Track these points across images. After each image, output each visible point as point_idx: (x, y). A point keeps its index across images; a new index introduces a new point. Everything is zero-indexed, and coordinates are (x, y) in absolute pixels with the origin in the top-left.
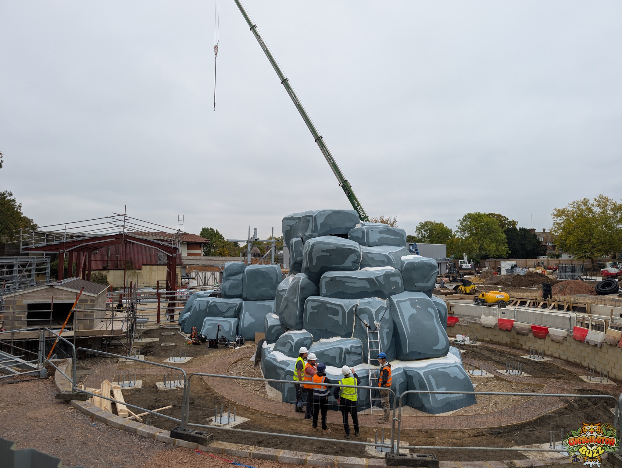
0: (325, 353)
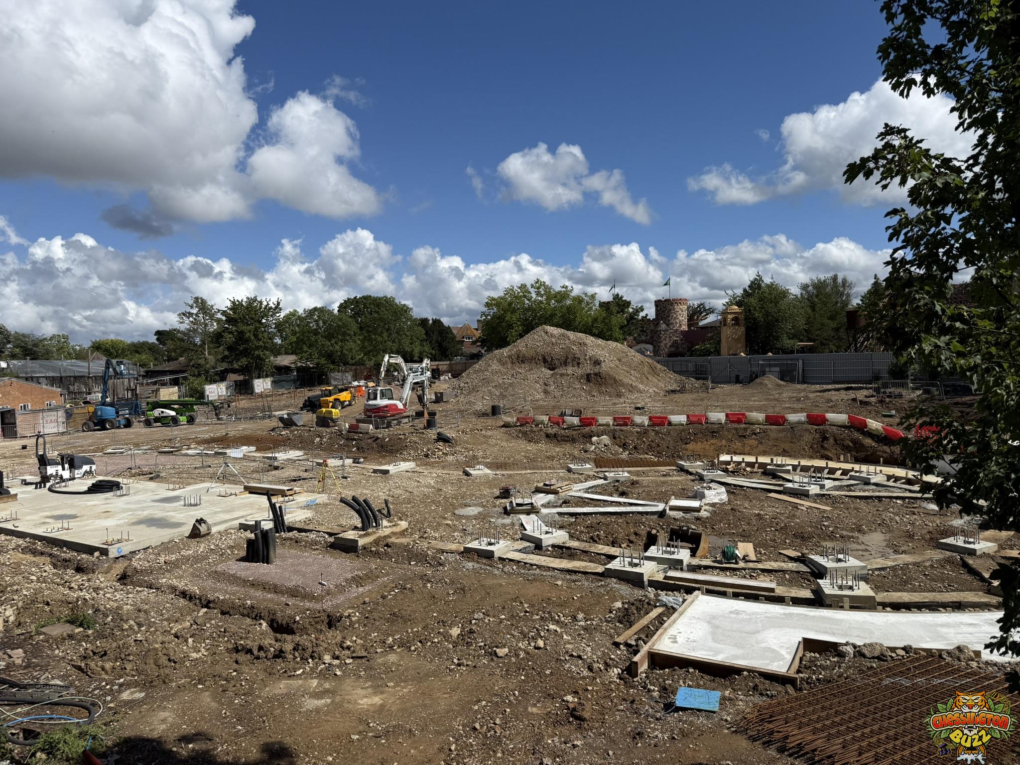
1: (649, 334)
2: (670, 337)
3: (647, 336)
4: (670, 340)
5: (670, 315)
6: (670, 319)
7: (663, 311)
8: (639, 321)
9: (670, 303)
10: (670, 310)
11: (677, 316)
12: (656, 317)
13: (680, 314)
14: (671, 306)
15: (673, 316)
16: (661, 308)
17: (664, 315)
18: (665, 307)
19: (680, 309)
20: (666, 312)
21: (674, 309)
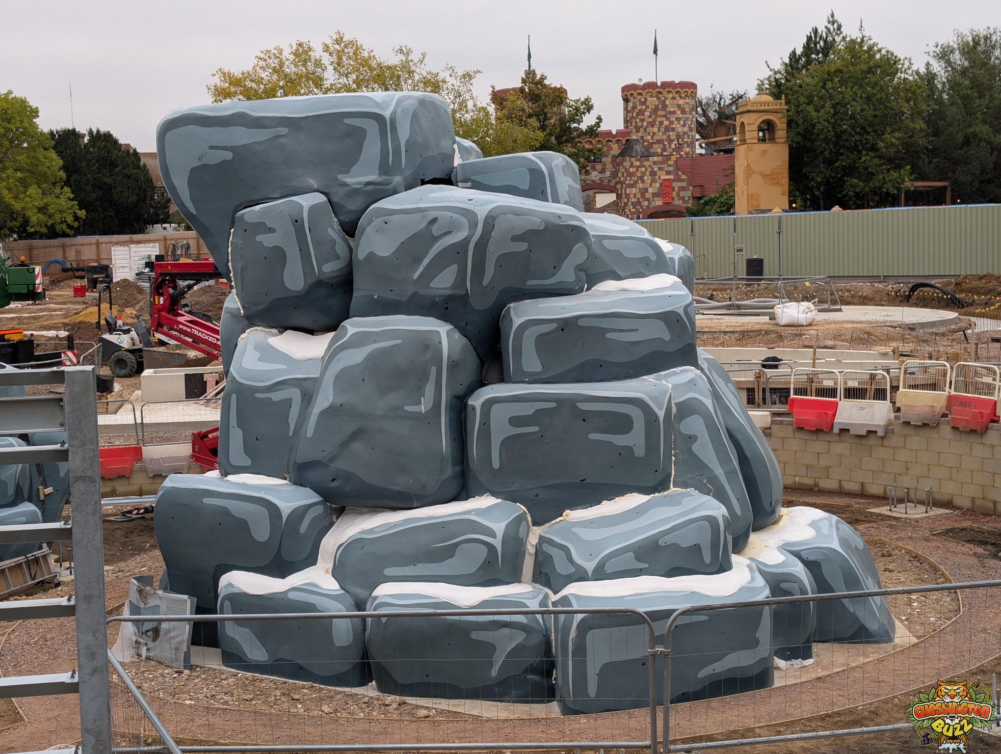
1: (609, 167)
2: (653, 174)
3: (603, 171)
4: (653, 181)
5: (654, 121)
6: (655, 130)
7: (641, 113)
8: (582, 134)
9: (654, 92)
10: (657, 107)
11: (672, 123)
12: (626, 127)
13: (678, 119)
14: (659, 99)
15: (661, 123)
16: (634, 103)
17: (642, 120)
18: (644, 103)
19: (679, 106)
20: (647, 114)
21: (665, 107)
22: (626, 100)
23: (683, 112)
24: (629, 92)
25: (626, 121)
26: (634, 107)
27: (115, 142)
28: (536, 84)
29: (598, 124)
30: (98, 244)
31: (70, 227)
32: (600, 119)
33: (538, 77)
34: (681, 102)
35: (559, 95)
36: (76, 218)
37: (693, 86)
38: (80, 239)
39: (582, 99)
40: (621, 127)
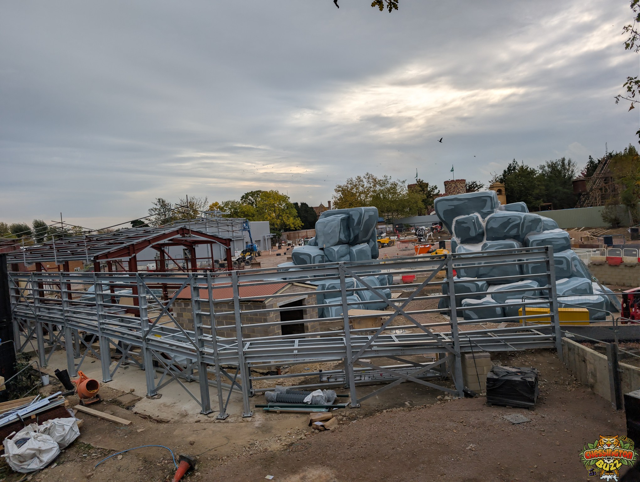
0: (577, 288)
5: (454, 190)
6: (455, 193)
7: (450, 188)
8: (434, 195)
9: (454, 183)
10: (455, 187)
11: (459, 191)
12: (446, 193)
13: (461, 190)
14: (455, 184)
15: (456, 191)
16: (448, 186)
17: (451, 191)
18: (451, 186)
19: (461, 186)
20: (452, 189)
21: (457, 186)
22: (445, 185)
23: (462, 188)
24: (446, 183)
25: (446, 191)
26: (448, 187)
27: (307, 205)
28: (420, 182)
29: (439, 192)
30: (307, 232)
31: (300, 227)
32: (439, 191)
33: (421, 181)
34: (462, 185)
35: (427, 185)
36: (302, 225)
37: (465, 180)
38: (302, 231)
39: (434, 186)
40: (444, 193)
